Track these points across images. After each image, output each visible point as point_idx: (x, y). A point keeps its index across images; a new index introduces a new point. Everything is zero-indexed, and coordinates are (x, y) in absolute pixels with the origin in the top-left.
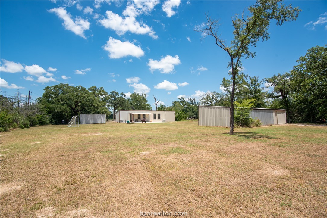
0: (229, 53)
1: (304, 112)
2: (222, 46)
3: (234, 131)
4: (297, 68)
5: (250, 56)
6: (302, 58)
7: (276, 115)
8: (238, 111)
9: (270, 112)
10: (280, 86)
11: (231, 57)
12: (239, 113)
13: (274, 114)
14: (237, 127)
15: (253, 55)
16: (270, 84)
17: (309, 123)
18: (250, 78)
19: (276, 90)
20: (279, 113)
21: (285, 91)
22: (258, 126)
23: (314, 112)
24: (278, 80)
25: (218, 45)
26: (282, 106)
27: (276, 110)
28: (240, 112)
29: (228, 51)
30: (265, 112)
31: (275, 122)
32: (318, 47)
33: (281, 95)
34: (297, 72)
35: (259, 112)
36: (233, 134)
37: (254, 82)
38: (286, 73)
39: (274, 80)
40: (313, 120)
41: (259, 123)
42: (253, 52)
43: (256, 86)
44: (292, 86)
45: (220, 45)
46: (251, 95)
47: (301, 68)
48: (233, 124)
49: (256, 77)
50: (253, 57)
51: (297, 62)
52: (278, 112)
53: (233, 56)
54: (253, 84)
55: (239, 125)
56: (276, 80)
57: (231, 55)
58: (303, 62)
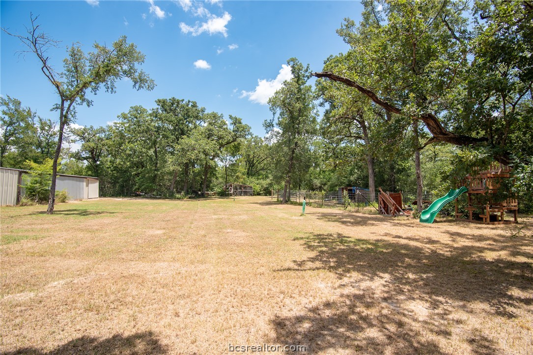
0: (59, 91)
1: (118, 182)
2: (51, 78)
3: (54, 209)
4: (118, 125)
5: (85, 104)
6: (125, 115)
7: (87, 186)
8: (35, 177)
9: (80, 181)
10: (92, 145)
11: (62, 98)
12: (36, 181)
13: (85, 184)
14: (32, 205)
15: (89, 104)
16: (78, 138)
17: (123, 196)
18: (41, 120)
19: (84, 148)
20: (91, 183)
21: (96, 152)
22: (64, 202)
23: (129, 183)
24: (89, 134)
25: (44, 72)
26: (90, 173)
27: (88, 179)
28: (37, 179)
29: (58, 87)
30: (73, 180)
31: (85, 196)
32: (142, 107)
33: (91, 156)
34: (117, 131)
35: (66, 180)
36: (52, 214)
37: (47, 128)
38: (102, 128)
39: (84, 134)
40: (127, 193)
41: (66, 198)
42: (90, 100)
43: (51, 136)
44: (109, 147)
45: (48, 74)
46: (37, 148)
47: (122, 127)
48: (53, 198)
49: (52, 122)
50: (89, 106)
51: (118, 117)
52: (89, 181)
53: (64, 97)
54: (44, 131)
55: (36, 201)
56: (86, 134)
57: (62, 94)
58: (125, 119)
